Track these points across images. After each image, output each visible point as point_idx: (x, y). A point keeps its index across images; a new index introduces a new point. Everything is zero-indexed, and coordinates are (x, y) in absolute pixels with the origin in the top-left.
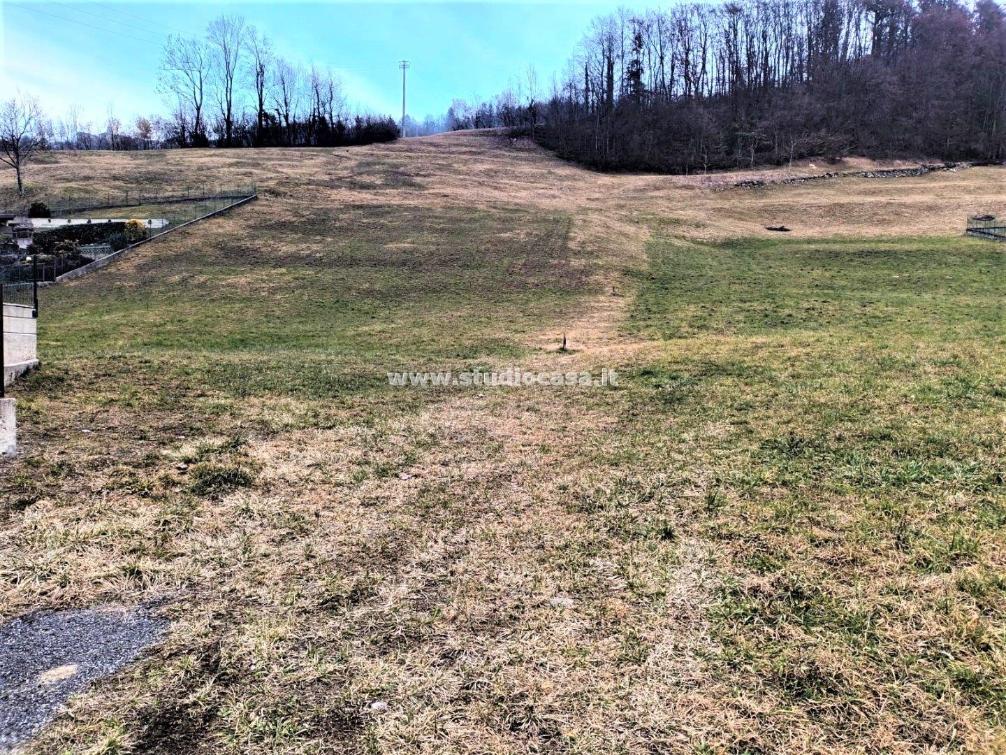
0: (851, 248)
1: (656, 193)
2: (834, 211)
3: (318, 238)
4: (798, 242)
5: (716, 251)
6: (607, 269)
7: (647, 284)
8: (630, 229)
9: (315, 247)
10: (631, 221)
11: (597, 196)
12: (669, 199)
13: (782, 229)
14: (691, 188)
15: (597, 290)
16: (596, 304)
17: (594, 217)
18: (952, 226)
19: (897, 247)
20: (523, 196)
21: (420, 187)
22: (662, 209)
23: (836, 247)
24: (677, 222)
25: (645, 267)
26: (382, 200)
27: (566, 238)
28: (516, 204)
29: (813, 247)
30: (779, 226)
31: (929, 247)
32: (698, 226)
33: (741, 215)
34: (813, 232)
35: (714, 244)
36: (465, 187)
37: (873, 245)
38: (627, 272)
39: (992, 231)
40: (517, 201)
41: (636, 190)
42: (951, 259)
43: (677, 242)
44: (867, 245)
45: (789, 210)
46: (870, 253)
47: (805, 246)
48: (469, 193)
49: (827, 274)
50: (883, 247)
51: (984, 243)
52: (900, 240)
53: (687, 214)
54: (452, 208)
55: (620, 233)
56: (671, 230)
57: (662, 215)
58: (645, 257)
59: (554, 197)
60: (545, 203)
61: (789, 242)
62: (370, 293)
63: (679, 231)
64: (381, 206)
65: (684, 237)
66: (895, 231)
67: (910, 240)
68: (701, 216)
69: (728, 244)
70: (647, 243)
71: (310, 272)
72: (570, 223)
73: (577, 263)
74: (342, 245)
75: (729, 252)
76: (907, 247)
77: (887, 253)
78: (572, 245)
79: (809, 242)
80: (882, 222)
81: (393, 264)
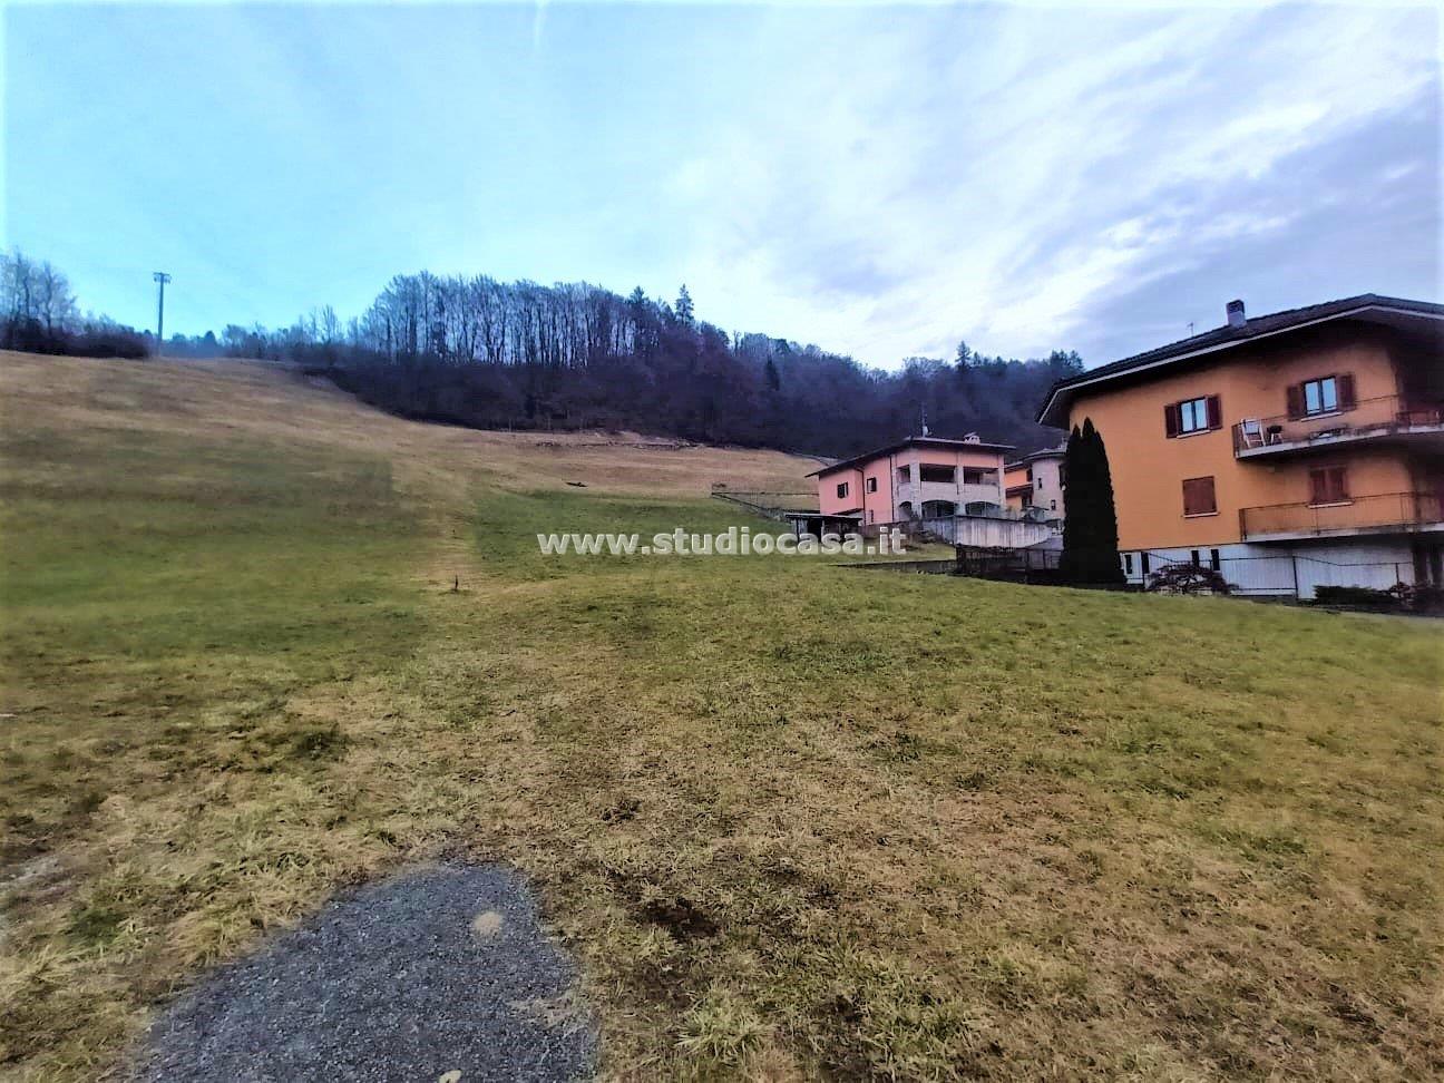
0: (638, 503)
1: (466, 445)
2: (619, 474)
3: (47, 464)
4: (594, 496)
5: (531, 500)
6: (439, 513)
7: (481, 528)
8: (449, 476)
9: (45, 476)
10: (447, 469)
11: (409, 442)
12: (479, 451)
13: (579, 485)
14: (499, 443)
15: (435, 533)
16: (440, 547)
17: (409, 462)
18: (701, 490)
19: (669, 504)
20: (326, 436)
21: (195, 414)
22: (474, 459)
23: (628, 502)
24: (490, 472)
25: (474, 512)
26: (138, 425)
27: (388, 480)
28: (320, 442)
29: (609, 501)
30: (576, 482)
31: (690, 505)
32: (510, 478)
33: (545, 470)
34: (604, 489)
35: (525, 494)
36: (254, 419)
37: (651, 502)
38: (459, 517)
39: (727, 495)
40: (320, 439)
41: (448, 440)
42: (706, 514)
43: (493, 490)
44: (645, 501)
45: (581, 469)
46: (651, 508)
47: (602, 500)
48: (258, 427)
49: (625, 524)
50: (659, 503)
51: (723, 503)
52: (669, 499)
53: (498, 466)
54: (241, 441)
55: (441, 480)
56: (485, 479)
57: (475, 466)
58: (471, 502)
59: (361, 439)
60: (353, 444)
61: (588, 496)
62: (149, 532)
63: (493, 481)
64: (140, 432)
65: (499, 486)
66: (664, 491)
67: (675, 499)
68: (512, 469)
69: (539, 495)
70: (468, 489)
71: (46, 507)
72: (387, 465)
73: (407, 506)
74: (91, 474)
75: (541, 501)
76: (676, 504)
77: (663, 508)
78: (396, 488)
79: (604, 496)
80: (655, 484)
81: (173, 499)
